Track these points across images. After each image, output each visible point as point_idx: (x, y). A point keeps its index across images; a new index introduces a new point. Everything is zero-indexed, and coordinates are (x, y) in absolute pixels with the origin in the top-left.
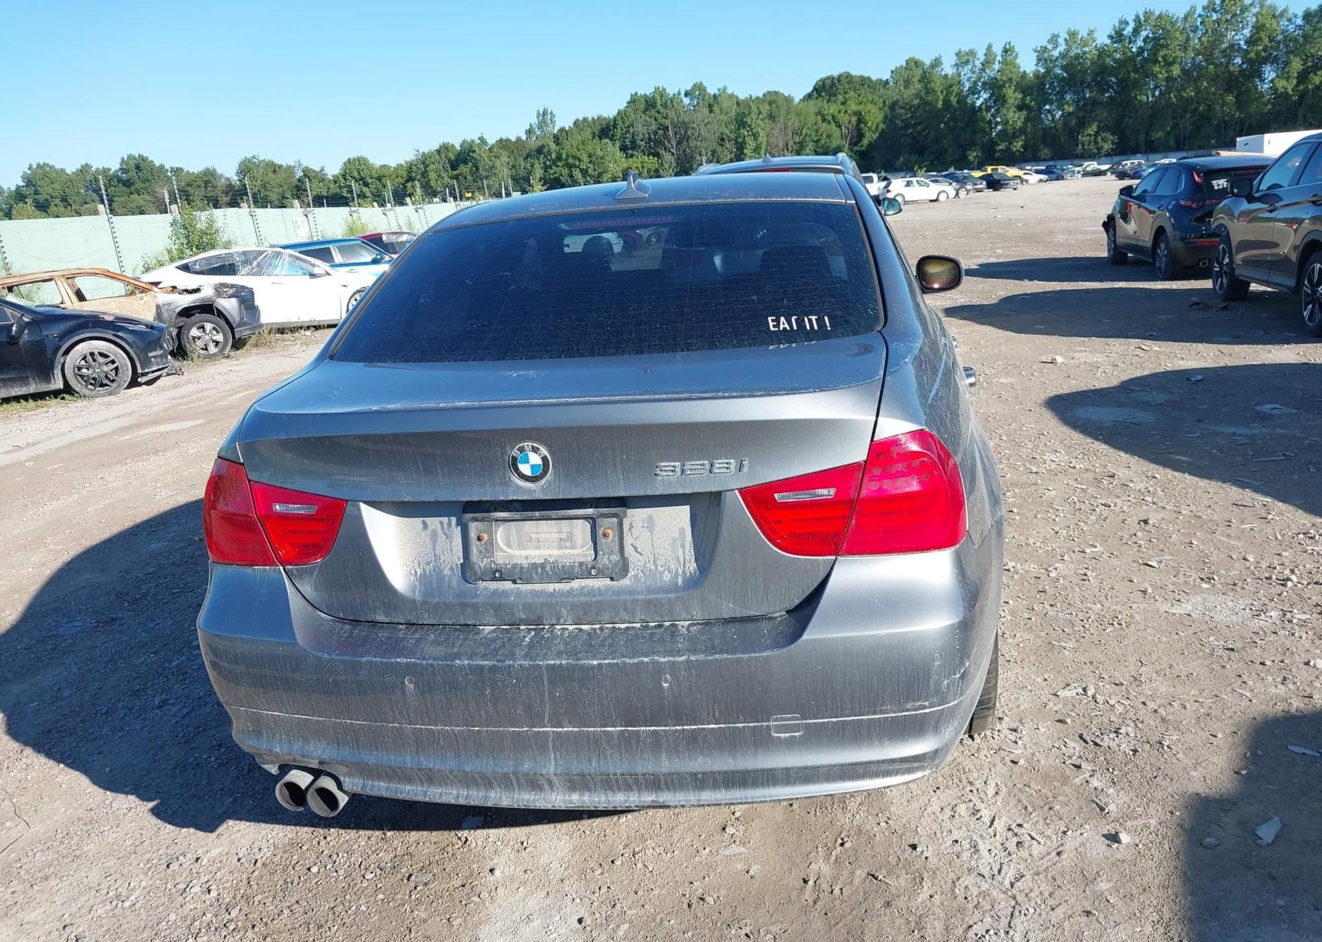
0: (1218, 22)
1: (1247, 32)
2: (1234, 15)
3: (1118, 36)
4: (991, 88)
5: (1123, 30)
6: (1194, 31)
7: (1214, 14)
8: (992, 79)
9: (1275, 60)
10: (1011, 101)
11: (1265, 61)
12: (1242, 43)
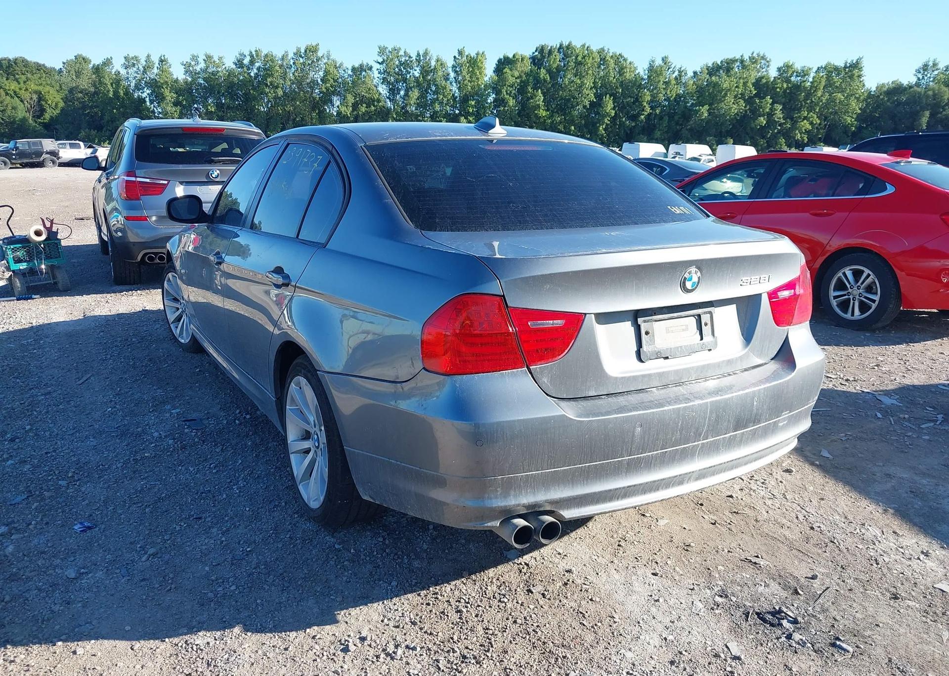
0: (304, 64)
1: (321, 73)
2: (313, 62)
3: (239, 63)
4: (151, 86)
5: (243, 60)
6: (290, 68)
7: (301, 59)
8: (153, 80)
9: (339, 94)
10: (169, 98)
11: (334, 93)
12: (319, 80)
